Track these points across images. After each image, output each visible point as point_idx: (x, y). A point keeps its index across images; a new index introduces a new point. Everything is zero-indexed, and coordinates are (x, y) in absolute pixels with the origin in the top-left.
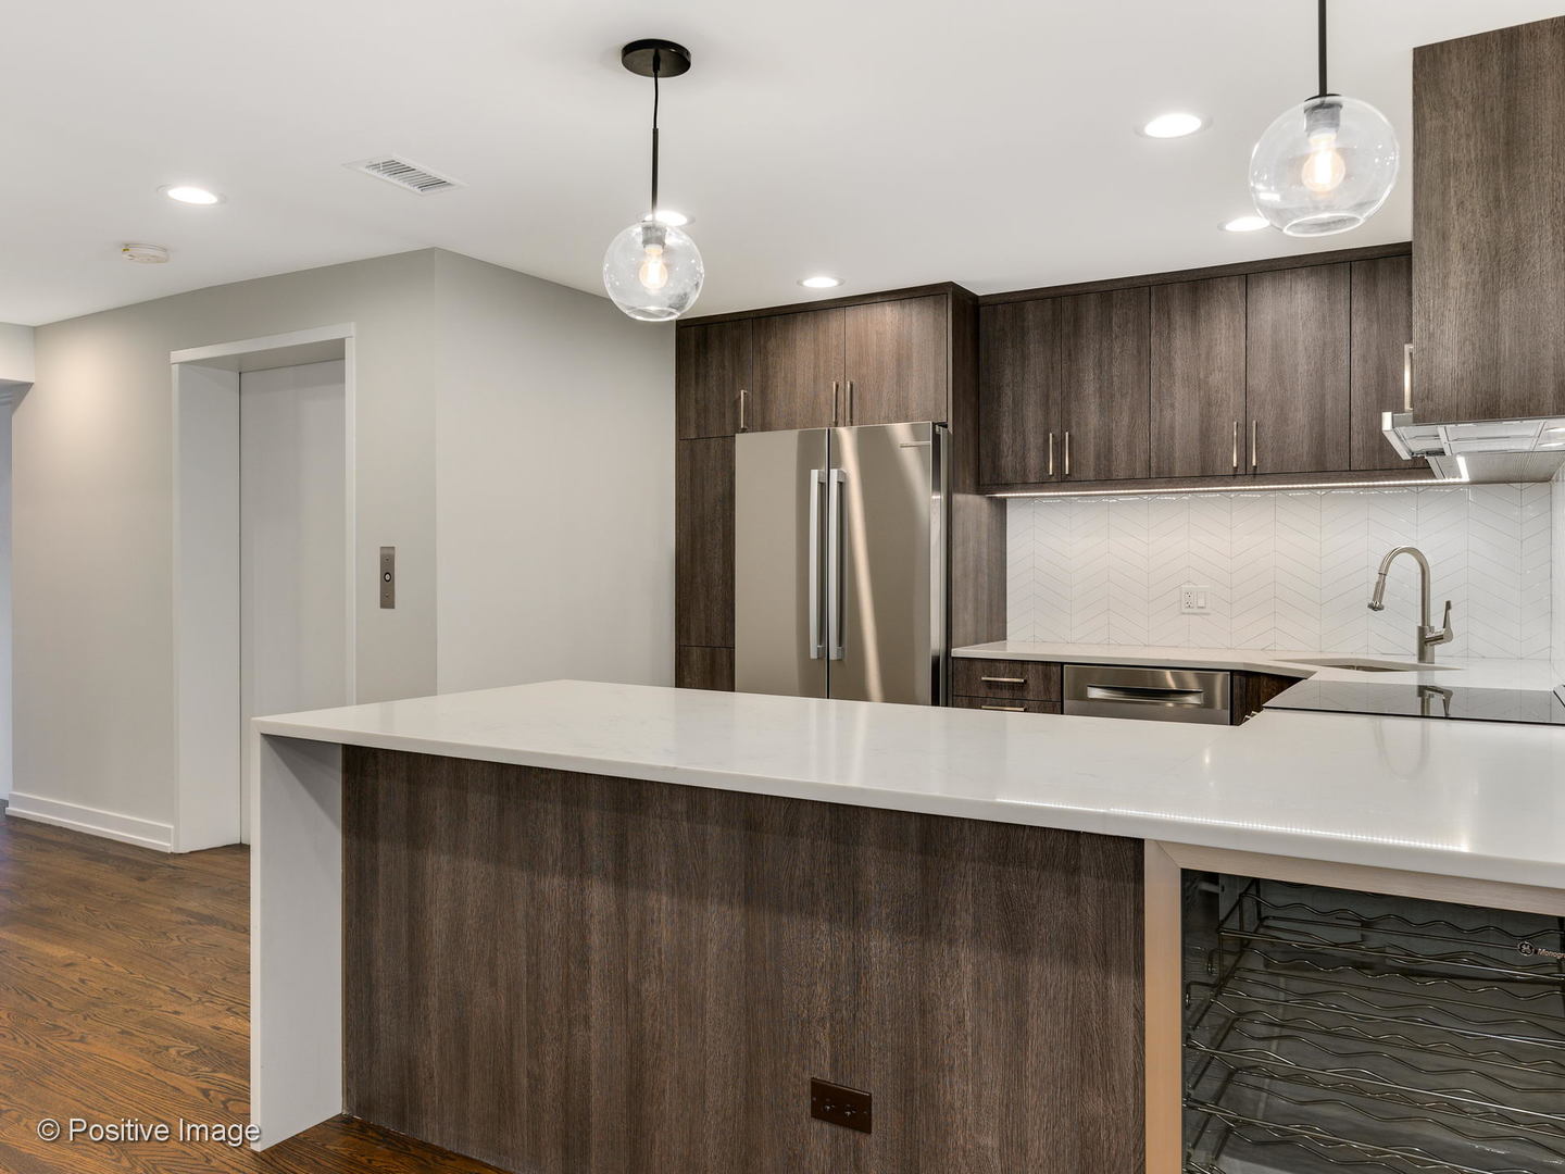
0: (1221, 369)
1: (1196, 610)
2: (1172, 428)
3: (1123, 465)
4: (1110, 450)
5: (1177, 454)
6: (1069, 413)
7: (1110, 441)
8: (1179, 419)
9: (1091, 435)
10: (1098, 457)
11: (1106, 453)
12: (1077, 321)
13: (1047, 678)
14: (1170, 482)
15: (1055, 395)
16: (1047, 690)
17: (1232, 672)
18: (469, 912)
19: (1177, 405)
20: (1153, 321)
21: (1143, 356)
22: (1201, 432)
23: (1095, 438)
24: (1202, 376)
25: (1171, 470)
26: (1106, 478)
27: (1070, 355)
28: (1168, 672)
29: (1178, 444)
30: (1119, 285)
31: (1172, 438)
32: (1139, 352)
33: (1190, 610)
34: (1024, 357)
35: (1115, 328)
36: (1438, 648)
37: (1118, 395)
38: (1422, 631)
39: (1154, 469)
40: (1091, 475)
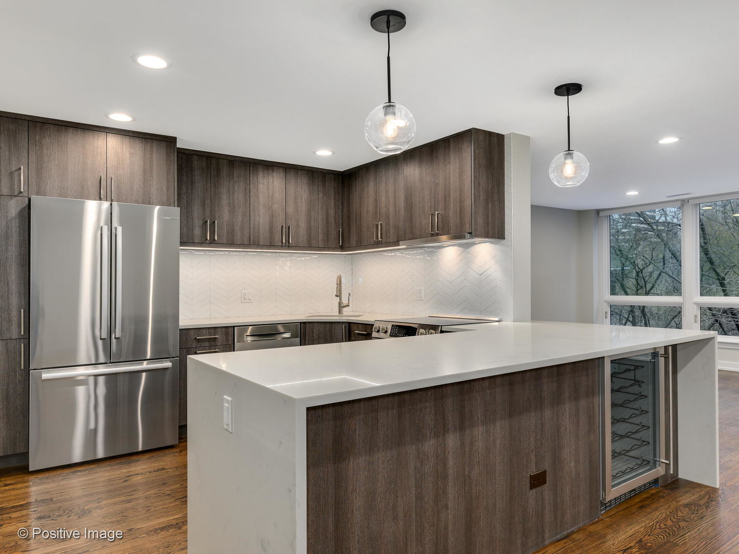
0: (277, 203)
1: (248, 301)
2: (259, 224)
3: (239, 238)
4: (233, 230)
5: (261, 236)
6: (215, 212)
7: (233, 226)
8: (261, 220)
9: (225, 223)
10: (228, 233)
11: (231, 232)
12: (218, 170)
13: (227, 334)
14: (258, 247)
15: (207, 202)
16: (227, 340)
17: (300, 323)
18: (379, 484)
19: (261, 215)
20: (251, 178)
21: (247, 192)
22: (270, 228)
23: (226, 225)
24: (270, 205)
25: (259, 242)
26: (231, 243)
27: (215, 185)
28: (279, 325)
29: (261, 231)
30: (237, 159)
31: (259, 229)
32: (245, 189)
33: (245, 301)
34: (192, 183)
35: (235, 178)
36: (344, 309)
37: (237, 207)
38: (340, 303)
39: (252, 241)
40: (225, 242)
